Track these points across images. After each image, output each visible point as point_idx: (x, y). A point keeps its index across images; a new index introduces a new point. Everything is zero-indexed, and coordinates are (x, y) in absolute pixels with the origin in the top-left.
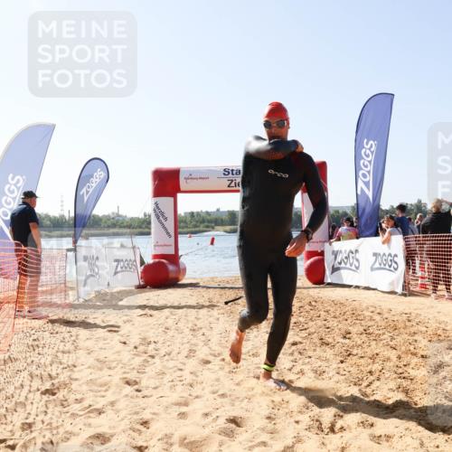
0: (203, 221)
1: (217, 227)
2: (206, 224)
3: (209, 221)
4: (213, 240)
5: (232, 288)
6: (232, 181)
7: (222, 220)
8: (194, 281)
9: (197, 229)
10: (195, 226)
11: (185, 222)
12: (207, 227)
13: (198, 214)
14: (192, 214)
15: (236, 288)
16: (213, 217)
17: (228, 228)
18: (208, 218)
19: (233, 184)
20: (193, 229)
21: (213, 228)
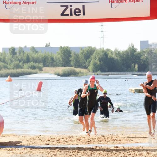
0: (28, 60)
1: (45, 69)
2: (32, 64)
3: (36, 61)
4: (40, 84)
5: (64, 149)
6: (67, 7)
7: (52, 59)
8: (14, 139)
9: (19, 70)
10: (17, 67)
11: (4, 61)
12: (34, 68)
13: (21, 50)
14: (13, 51)
15: (69, 149)
16: (41, 55)
17: (61, 70)
18: (35, 56)
19: (68, 12)
20: (15, 71)
21: (41, 69)
